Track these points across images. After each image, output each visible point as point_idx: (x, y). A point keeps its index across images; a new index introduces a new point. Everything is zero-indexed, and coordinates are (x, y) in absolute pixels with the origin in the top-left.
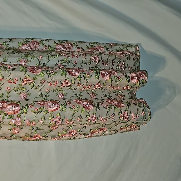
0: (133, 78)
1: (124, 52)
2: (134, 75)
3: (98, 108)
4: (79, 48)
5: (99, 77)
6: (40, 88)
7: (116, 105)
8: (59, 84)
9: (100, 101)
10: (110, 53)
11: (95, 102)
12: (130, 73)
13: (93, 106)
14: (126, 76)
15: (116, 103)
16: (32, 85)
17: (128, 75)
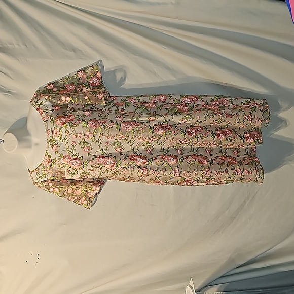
0: (247, 138)
1: (250, 104)
2: (248, 135)
3: (212, 163)
4: (204, 101)
5: (214, 137)
6: (163, 144)
7: (229, 162)
8: (179, 142)
9: (214, 158)
10: (234, 107)
11: (209, 158)
12: (245, 133)
13: (207, 161)
14: (241, 137)
15: (229, 160)
16: (156, 142)
17: (242, 136)
